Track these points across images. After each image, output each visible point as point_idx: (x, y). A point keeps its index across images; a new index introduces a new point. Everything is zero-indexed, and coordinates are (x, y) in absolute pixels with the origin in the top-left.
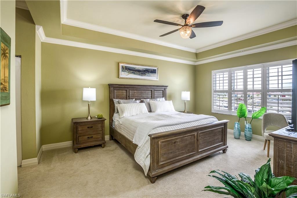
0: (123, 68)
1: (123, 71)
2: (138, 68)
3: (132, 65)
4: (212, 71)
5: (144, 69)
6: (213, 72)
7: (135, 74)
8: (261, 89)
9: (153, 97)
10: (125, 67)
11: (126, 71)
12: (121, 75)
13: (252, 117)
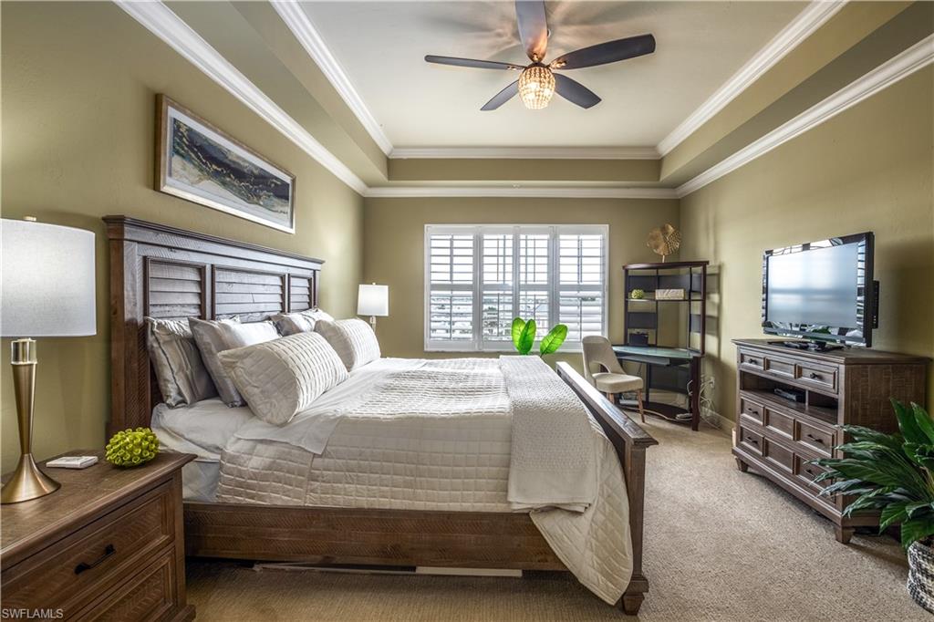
0: (181, 138)
1: (177, 153)
2: (239, 157)
3: (216, 131)
4: (426, 226)
5: (256, 172)
6: (430, 229)
7: (224, 184)
8: (546, 283)
9: (286, 310)
10: (190, 130)
11: (190, 160)
12: (170, 175)
13: (541, 350)
